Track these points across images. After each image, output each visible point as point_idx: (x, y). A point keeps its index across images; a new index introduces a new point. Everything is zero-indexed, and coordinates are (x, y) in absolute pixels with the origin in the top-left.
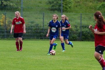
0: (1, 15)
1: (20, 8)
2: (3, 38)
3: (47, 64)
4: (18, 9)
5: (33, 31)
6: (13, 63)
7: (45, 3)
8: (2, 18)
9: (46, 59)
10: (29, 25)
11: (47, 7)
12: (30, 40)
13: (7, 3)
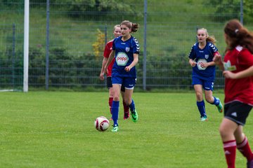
0: (96, 33)
1: (140, 14)
2: (99, 87)
3: (204, 150)
4: (137, 18)
5: (172, 69)
6: (125, 147)
7: (202, 3)
8: (98, 38)
9: (204, 137)
10: (161, 55)
11: (206, 13)
12: (164, 92)
13: (110, 4)
